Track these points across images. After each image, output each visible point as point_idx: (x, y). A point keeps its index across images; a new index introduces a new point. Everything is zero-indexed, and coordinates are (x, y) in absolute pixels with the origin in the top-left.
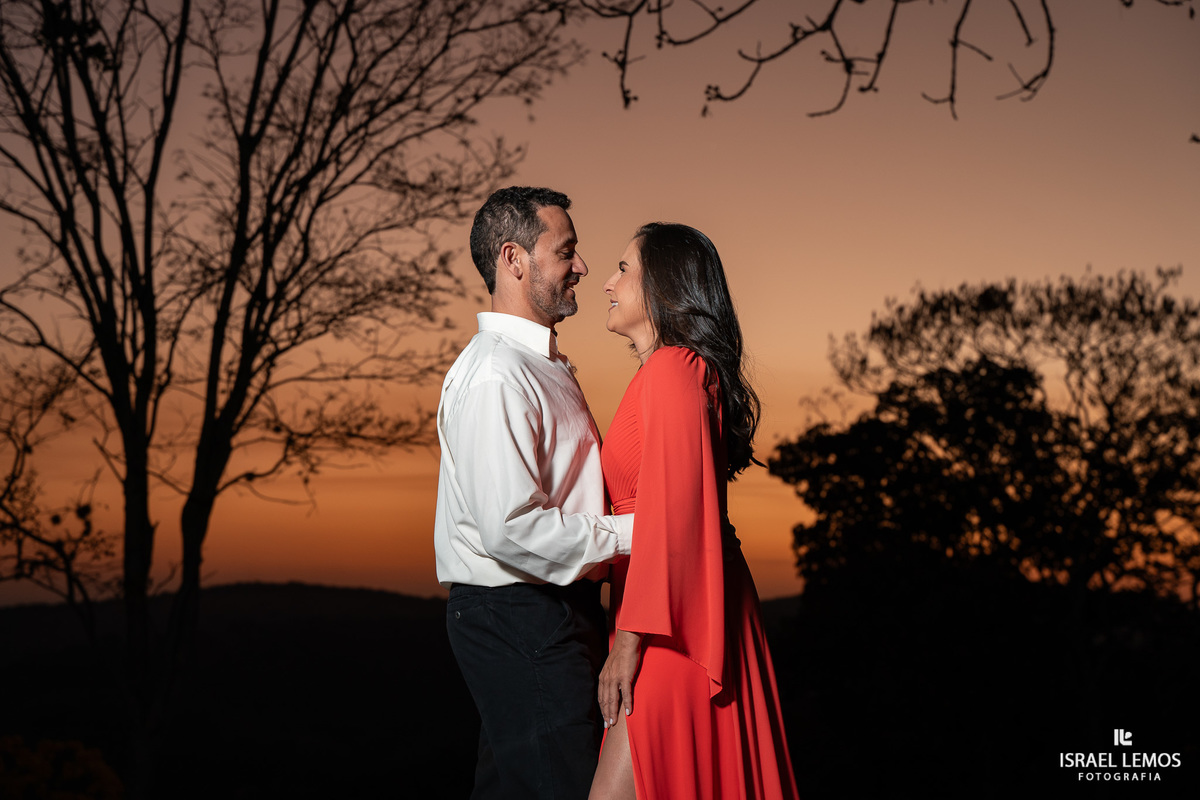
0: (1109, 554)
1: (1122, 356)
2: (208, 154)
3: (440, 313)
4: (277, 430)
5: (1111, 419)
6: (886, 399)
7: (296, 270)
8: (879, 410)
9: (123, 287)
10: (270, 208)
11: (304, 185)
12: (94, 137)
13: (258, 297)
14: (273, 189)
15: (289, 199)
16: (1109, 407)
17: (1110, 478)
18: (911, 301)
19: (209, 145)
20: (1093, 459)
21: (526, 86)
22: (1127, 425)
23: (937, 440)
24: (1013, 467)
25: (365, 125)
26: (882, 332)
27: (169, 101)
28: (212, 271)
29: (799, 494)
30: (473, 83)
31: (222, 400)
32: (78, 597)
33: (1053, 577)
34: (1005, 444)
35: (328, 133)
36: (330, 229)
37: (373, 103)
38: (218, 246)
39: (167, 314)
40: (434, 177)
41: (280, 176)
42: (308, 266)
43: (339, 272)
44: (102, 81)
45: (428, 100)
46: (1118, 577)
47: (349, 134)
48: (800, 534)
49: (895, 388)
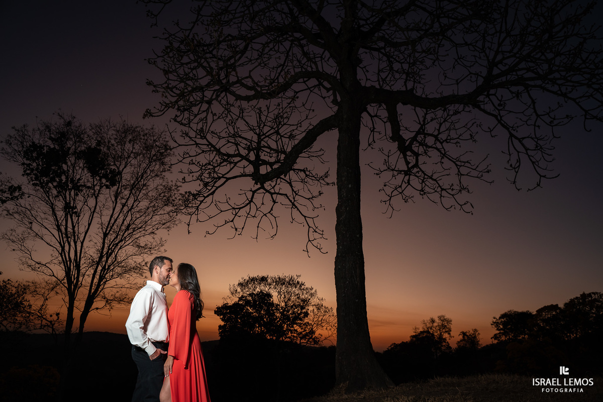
0: (284, 333)
1: (289, 292)
2: (96, 236)
3: (144, 275)
4: (105, 298)
5: (286, 305)
6: (240, 299)
7: (113, 263)
8: (239, 301)
9: (73, 264)
10: (109, 249)
11: (117, 244)
12: (72, 231)
13: (104, 268)
14: (110, 245)
15: (113, 247)
16: (286, 303)
17: (285, 318)
18: (247, 278)
19: (97, 234)
20: (282, 313)
21: (168, 227)
22: (289, 307)
23: (250, 308)
24: (266, 314)
25: (132, 233)
26: (240, 284)
27: (89, 225)
28: (94, 262)
29: (221, 318)
30: (157, 226)
31: (93, 291)
32: (54, 333)
33: (272, 338)
34: (264, 310)
35: (124, 234)
36: (122, 255)
37: (134, 228)
38: (96, 257)
39: (83, 271)
40: (146, 245)
41: (112, 242)
42: (116, 262)
43: (123, 264)
44: (75, 219)
45: (147, 229)
46: (285, 338)
47: (128, 235)
48: (220, 327)
49: (242, 296)
